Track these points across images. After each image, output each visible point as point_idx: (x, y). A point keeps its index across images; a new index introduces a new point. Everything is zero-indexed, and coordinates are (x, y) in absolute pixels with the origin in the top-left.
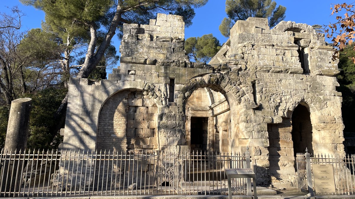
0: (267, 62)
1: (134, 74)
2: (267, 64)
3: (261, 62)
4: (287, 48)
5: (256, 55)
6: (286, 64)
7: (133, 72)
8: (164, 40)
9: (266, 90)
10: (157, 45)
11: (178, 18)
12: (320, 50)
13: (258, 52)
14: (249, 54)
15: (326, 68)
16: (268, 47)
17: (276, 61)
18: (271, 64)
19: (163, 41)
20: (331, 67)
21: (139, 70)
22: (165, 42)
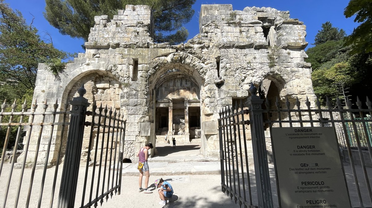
0: (231, 39)
1: (99, 57)
2: (231, 40)
3: (224, 39)
4: (250, 25)
5: (219, 33)
6: (250, 40)
7: (98, 55)
8: (130, 25)
9: (230, 65)
10: (122, 31)
11: (145, 7)
12: (285, 25)
13: (222, 30)
14: (212, 32)
15: (292, 41)
16: (231, 25)
17: (240, 37)
18: (235, 40)
19: (128, 26)
20: (298, 40)
21: (103, 53)
22: (130, 27)
